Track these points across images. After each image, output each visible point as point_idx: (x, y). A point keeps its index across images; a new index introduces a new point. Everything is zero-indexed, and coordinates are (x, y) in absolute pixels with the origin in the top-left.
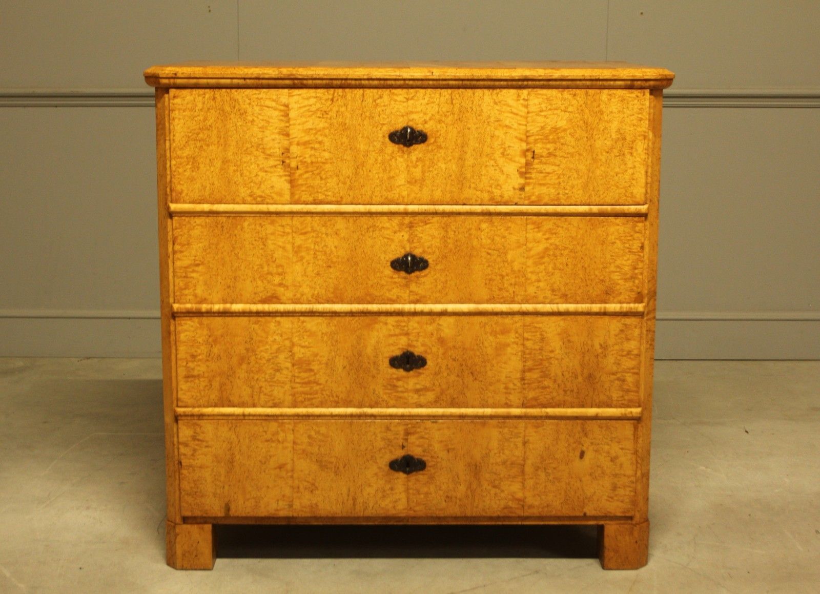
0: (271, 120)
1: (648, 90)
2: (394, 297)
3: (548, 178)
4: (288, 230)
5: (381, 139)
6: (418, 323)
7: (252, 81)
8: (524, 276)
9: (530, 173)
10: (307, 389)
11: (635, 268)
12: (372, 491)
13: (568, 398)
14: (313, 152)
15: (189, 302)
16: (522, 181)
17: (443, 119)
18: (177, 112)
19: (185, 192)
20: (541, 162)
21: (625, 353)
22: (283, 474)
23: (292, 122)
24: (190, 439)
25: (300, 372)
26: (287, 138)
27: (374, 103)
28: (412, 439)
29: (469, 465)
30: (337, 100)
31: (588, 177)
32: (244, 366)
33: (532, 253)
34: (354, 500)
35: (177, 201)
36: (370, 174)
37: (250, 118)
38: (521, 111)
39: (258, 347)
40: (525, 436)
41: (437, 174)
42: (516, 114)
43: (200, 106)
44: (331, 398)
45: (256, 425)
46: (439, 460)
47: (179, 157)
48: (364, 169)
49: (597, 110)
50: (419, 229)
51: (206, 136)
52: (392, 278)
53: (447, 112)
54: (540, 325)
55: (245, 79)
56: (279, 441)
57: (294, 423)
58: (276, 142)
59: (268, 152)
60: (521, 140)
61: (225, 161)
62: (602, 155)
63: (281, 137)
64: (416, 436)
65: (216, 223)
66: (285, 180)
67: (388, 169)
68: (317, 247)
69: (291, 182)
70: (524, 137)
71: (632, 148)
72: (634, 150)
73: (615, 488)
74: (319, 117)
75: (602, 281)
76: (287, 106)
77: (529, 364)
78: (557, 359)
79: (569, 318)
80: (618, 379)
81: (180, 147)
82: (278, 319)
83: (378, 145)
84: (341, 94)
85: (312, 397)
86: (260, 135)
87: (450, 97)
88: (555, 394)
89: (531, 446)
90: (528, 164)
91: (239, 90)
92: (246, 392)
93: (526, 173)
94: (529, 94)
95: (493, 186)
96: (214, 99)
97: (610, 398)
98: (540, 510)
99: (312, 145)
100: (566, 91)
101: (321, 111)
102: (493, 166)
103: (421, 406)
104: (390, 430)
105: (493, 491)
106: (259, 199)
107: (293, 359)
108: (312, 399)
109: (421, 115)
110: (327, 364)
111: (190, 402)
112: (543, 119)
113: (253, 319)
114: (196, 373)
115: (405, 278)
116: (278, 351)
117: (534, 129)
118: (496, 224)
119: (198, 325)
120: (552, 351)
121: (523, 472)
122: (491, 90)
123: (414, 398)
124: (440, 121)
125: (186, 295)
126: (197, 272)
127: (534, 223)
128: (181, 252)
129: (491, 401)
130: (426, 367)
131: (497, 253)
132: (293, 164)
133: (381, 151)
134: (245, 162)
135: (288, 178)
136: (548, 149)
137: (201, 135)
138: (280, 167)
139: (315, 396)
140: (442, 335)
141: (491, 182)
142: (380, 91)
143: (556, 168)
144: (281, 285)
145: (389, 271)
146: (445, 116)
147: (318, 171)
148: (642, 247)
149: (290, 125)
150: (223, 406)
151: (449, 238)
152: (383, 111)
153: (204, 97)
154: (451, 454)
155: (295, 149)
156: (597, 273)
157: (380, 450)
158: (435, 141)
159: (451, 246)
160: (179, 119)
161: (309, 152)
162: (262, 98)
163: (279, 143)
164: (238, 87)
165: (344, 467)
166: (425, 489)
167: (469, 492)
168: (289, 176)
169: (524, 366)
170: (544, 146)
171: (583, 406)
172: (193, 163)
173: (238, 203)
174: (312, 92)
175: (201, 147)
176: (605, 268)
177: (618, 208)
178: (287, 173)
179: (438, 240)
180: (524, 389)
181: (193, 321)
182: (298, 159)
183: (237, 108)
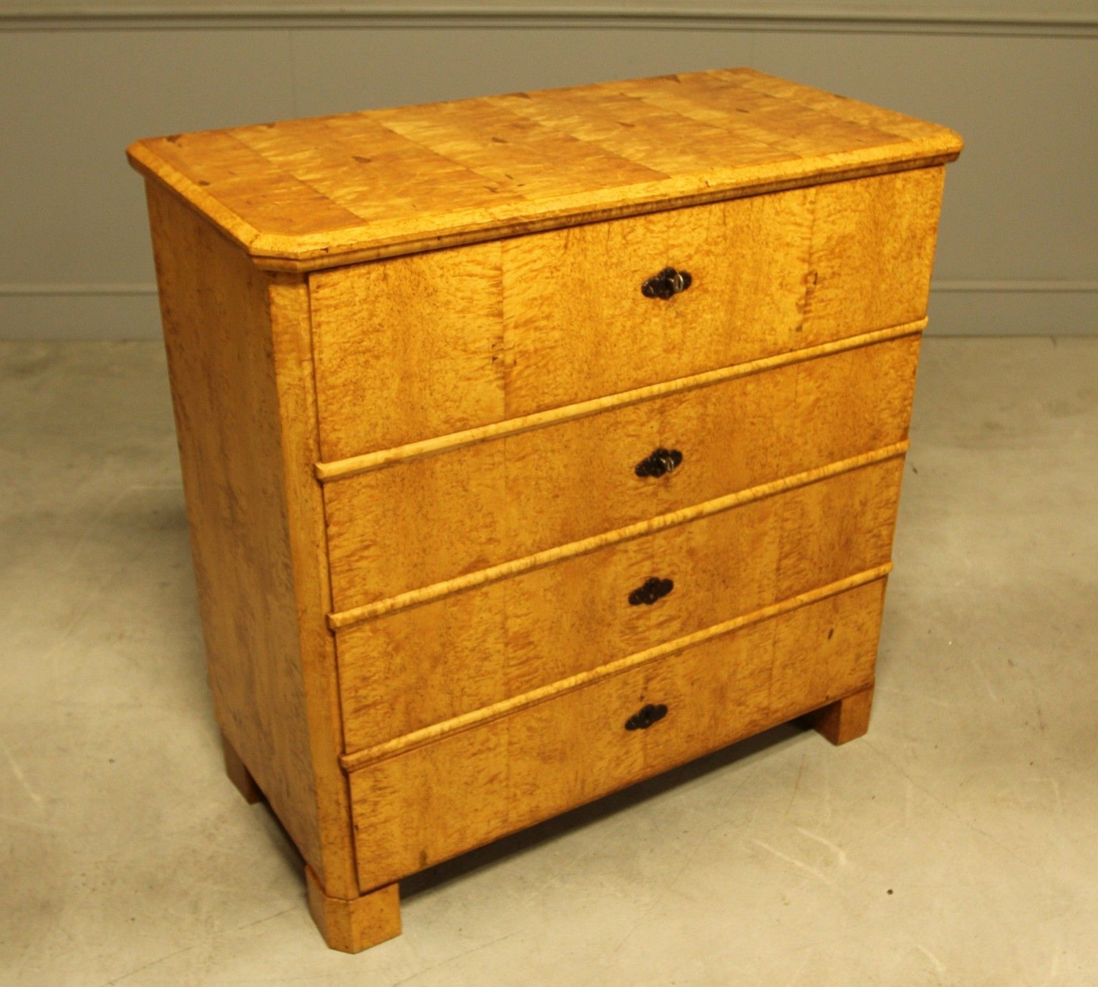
0: (476, 297)
2: (638, 514)
3: (829, 307)
4: (497, 459)
5: (631, 295)
6: (665, 538)
7: (452, 239)
8: (790, 441)
9: (810, 304)
10: (526, 669)
11: (905, 399)
12: (604, 763)
13: (824, 576)
14: (538, 334)
15: (357, 605)
16: (799, 317)
17: (713, 248)
18: (324, 312)
19: (344, 440)
20: (823, 288)
21: (883, 503)
22: (496, 786)
23: (506, 294)
24: (368, 791)
25: (515, 651)
26: (500, 320)
27: (624, 242)
28: (654, 685)
29: (715, 690)
30: (573, 244)
32: (440, 669)
34: (583, 782)
35: (331, 459)
36: (615, 349)
37: (442, 298)
38: (806, 219)
39: (459, 636)
40: (775, 637)
41: (701, 331)
42: (800, 225)
43: (362, 294)
44: (556, 670)
45: (459, 740)
46: (682, 698)
47: (333, 387)
48: (607, 344)
49: (889, 202)
50: (672, 412)
51: (373, 342)
52: (637, 488)
53: (719, 237)
54: (801, 498)
55: (439, 238)
56: (489, 749)
57: (510, 719)
58: (484, 329)
59: (472, 347)
60: (803, 260)
61: (406, 377)
62: (889, 262)
63: (491, 318)
64: (658, 679)
65: (392, 476)
66: (498, 386)
67: (639, 337)
68: (540, 473)
69: (505, 387)
70: (807, 256)
72: (922, 249)
73: (858, 657)
74: (547, 278)
75: (871, 424)
76: (498, 269)
77: (787, 548)
79: (832, 480)
80: (874, 536)
81: (332, 370)
82: (485, 589)
83: (627, 304)
84: (578, 235)
85: (530, 677)
86: (459, 325)
87: (722, 215)
88: (809, 576)
89: (780, 644)
90: (809, 293)
91: (425, 257)
92: (442, 701)
93: (805, 305)
94: (817, 194)
95: (767, 332)
96: (385, 277)
97: (864, 560)
98: (785, 711)
99: (537, 324)
100: (859, 182)
101: (550, 267)
102: (768, 304)
103: (663, 642)
104: (628, 684)
105: (738, 710)
106: (459, 424)
107: (506, 637)
108: (531, 680)
109: (685, 248)
110: (551, 628)
111: (363, 742)
112: (831, 227)
113: (451, 600)
114: (370, 701)
115: (653, 484)
116: (486, 632)
117: (819, 241)
118: (763, 382)
119: (371, 634)
120: (811, 526)
121: (770, 676)
122: (773, 196)
123: (656, 634)
124: (708, 253)
125: (351, 597)
126: (366, 558)
127: (805, 370)
128: (340, 535)
129: (742, 608)
130: (673, 591)
131: (761, 419)
132: (509, 359)
133: (632, 313)
134: (437, 372)
135: (501, 382)
136: (832, 267)
137: (366, 343)
138: (490, 367)
139: (536, 675)
140: (693, 544)
141: (764, 327)
142: (632, 221)
143: (839, 292)
144: (490, 541)
145: (633, 481)
146: (716, 244)
147: (544, 362)
148: (914, 372)
149: (504, 298)
150: (411, 731)
152: (635, 251)
153: (368, 278)
154: (695, 686)
155: (512, 336)
156: (866, 415)
157: (616, 711)
158: (701, 285)
159: (710, 426)
160: (328, 323)
161: (533, 335)
162: (460, 263)
163: (488, 330)
164: (426, 252)
165: (572, 749)
166: (666, 737)
168: (503, 378)
169: (781, 553)
170: (829, 264)
171: (837, 580)
172: (354, 392)
173: (427, 438)
174: (536, 240)
175: (367, 362)
176: (875, 407)
177: (899, 330)
178: (499, 375)
179: (695, 422)
180: (779, 580)
181: (362, 631)
182: (516, 349)
183: (422, 286)
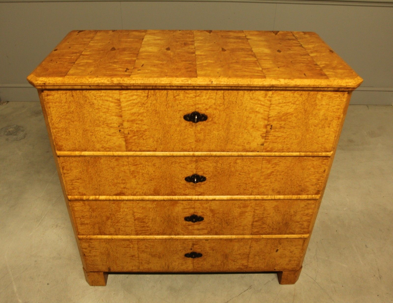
0: (110, 108)
1: (347, 92)
2: (187, 193)
3: (278, 139)
4: (125, 163)
5: (179, 118)
6: (200, 203)
7: (95, 87)
8: (258, 184)
9: (268, 136)
10: (143, 229)
11: (319, 180)
12: (177, 264)
14: (137, 125)
16: (263, 140)
18: (51, 104)
19: (64, 145)
20: (275, 131)
21: (305, 214)
22: (134, 258)
23: (123, 109)
24: (87, 247)
25: (138, 223)
26: (121, 118)
27: (174, 99)
28: (196, 246)
29: (223, 255)
30: (151, 96)
31: (302, 139)
32: (110, 221)
33: (264, 174)
34: (168, 266)
35: (61, 150)
36: (172, 137)
37: (96, 107)
38: (267, 103)
39: (116, 213)
40: (250, 245)
41: (213, 137)
42: (263, 105)
43: (64, 100)
44: (155, 232)
45: (119, 242)
46: (209, 253)
47: (57, 128)
48: (169, 134)
49: (313, 103)
50: (201, 163)
51: (71, 117)
52: (186, 185)
53: (221, 104)
54: (264, 204)
55: (90, 86)
56: (130, 248)
57: (138, 242)
58: (114, 120)
59: (110, 125)
60: (265, 119)
61: (85, 130)
62: (312, 127)
63: (117, 117)
64: (198, 245)
65: (85, 160)
66: (122, 140)
67: (183, 134)
68: (143, 171)
69: (126, 141)
70: (267, 118)
71: (330, 124)
72: (331, 125)
73: (290, 261)
74: (140, 107)
75: (300, 186)
76: (119, 100)
77: (256, 219)
78: (271, 217)
79: (279, 201)
80: (300, 224)
81: (57, 123)
82: (125, 202)
83: (177, 122)
84: (153, 93)
85: (145, 232)
86: (104, 116)
87: (222, 95)
89: (253, 248)
90: (267, 132)
91: (87, 91)
92: (112, 230)
93: (266, 136)
94: (273, 94)
95: (246, 143)
96: (73, 96)
97: (294, 231)
98: (255, 268)
99: (137, 122)
100: (296, 92)
101: (141, 103)
102: (246, 133)
103: (200, 235)
104: (185, 244)
105: (233, 263)
106: (107, 149)
107: (135, 218)
108: (146, 233)
109: (204, 105)
110: (152, 219)
111: (85, 233)
112: (280, 108)
113: (111, 202)
114: (85, 223)
115: (193, 185)
116: (127, 214)
117: (273, 113)
118: (245, 160)
119: (83, 204)
120: (269, 214)
121: (248, 257)
122: (249, 91)
123: (197, 232)
124: (216, 109)
125: (74, 192)
126: (78, 182)
127: (267, 160)
128: (68, 173)
129: (235, 233)
130: (204, 221)
131: (245, 174)
132: (126, 132)
133: (179, 125)
134: (97, 131)
135: (124, 139)
136: (281, 124)
137: (68, 117)
138: (118, 133)
139: (147, 231)
140: (212, 208)
141: (244, 141)
142: (178, 91)
143: (284, 134)
144: (125, 188)
145: (184, 182)
146: (219, 106)
147: (141, 135)
148: (324, 171)
149: (122, 111)
150: (101, 235)
151: (218, 167)
152: (180, 103)
153: (66, 95)
154: (214, 251)
155: (126, 124)
156: (298, 182)
157: (180, 250)
158: (212, 120)
159: (219, 171)
160: (53, 108)
162: (102, 96)
163: (116, 121)
164: (87, 89)
165: (163, 256)
166: (202, 263)
167: (222, 264)
168: (124, 137)
169: (254, 220)
170: (278, 122)
171: (281, 234)
172: (66, 131)
173: (96, 151)
174: (134, 92)
175: (69, 122)
176: (303, 180)
177: (315, 154)
178: (122, 136)
179: (212, 168)
180: (253, 228)
181: (80, 203)
182: (129, 129)
183: (88, 101)
